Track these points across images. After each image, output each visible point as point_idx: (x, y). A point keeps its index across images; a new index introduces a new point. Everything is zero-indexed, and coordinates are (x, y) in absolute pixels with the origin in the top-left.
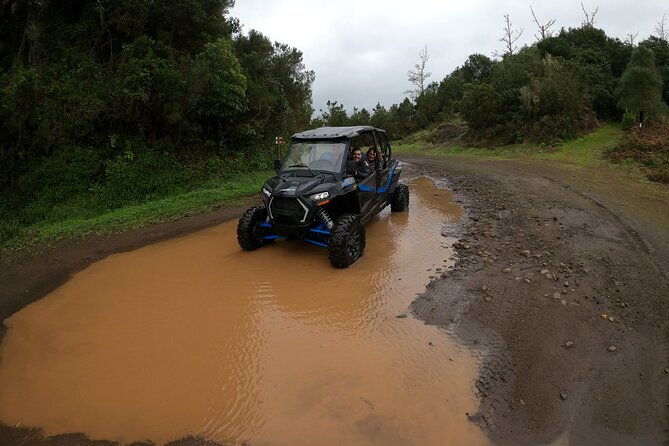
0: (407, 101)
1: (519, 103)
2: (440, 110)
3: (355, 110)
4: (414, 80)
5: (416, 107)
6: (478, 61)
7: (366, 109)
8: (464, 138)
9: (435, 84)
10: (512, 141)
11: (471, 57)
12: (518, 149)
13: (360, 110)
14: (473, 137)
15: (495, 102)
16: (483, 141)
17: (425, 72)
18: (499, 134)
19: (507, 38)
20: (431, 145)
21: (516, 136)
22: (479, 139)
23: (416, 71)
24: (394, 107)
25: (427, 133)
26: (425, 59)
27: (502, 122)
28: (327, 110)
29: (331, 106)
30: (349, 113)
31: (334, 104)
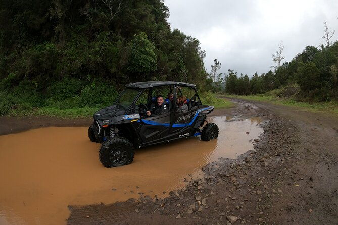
0: (270, 72)
1: (330, 75)
2: (288, 78)
3: (242, 75)
4: (275, 60)
5: (275, 76)
6: (311, 50)
7: (247, 75)
8: (297, 96)
9: (287, 63)
10: (324, 100)
11: (307, 48)
12: (327, 105)
13: (244, 75)
14: (302, 95)
15: (315, 74)
16: (307, 98)
17: (282, 56)
18: (317, 94)
19: (326, 36)
20: (278, 98)
21: (327, 97)
22: (305, 97)
23: (277, 55)
24: (263, 75)
25: (278, 91)
26: (281, 49)
27: (319, 87)
28: (228, 74)
29: (230, 72)
30: (239, 76)
31: (232, 71)
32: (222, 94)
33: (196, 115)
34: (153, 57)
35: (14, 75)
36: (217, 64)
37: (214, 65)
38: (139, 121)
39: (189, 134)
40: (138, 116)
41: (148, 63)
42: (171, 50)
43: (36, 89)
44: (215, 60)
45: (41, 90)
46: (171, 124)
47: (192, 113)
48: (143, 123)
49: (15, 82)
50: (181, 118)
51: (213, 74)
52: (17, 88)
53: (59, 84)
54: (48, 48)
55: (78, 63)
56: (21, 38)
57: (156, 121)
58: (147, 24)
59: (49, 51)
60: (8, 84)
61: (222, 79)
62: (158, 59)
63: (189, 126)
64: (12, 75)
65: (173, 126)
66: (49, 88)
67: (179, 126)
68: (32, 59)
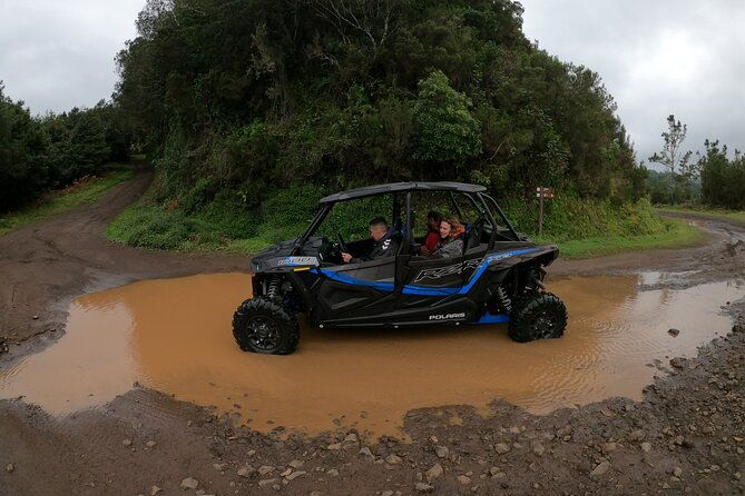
3: (737, 152)
28: (704, 153)
29: (710, 148)
30: (731, 157)
31: (714, 145)
32: (691, 208)
33: (481, 267)
34: (470, 124)
35: (206, 182)
36: (677, 128)
37: (669, 132)
38: (315, 271)
39: (463, 315)
40: (313, 261)
41: (456, 139)
42: (522, 103)
43: (245, 205)
44: (671, 119)
45: (254, 207)
46: (399, 284)
47: (470, 264)
48: (324, 277)
49: (208, 195)
50: (426, 272)
51: (669, 154)
52: (211, 205)
53: (282, 196)
54: (254, 131)
55: (315, 155)
56: (213, 119)
57: (352, 274)
58: (451, 51)
59: (256, 136)
60: (198, 198)
61: (692, 167)
62: (484, 129)
63: (461, 296)
64: (202, 183)
65: (405, 291)
66: (265, 205)
67: (422, 293)
68: (231, 153)
